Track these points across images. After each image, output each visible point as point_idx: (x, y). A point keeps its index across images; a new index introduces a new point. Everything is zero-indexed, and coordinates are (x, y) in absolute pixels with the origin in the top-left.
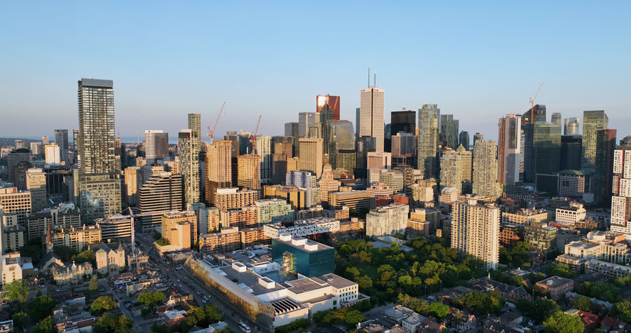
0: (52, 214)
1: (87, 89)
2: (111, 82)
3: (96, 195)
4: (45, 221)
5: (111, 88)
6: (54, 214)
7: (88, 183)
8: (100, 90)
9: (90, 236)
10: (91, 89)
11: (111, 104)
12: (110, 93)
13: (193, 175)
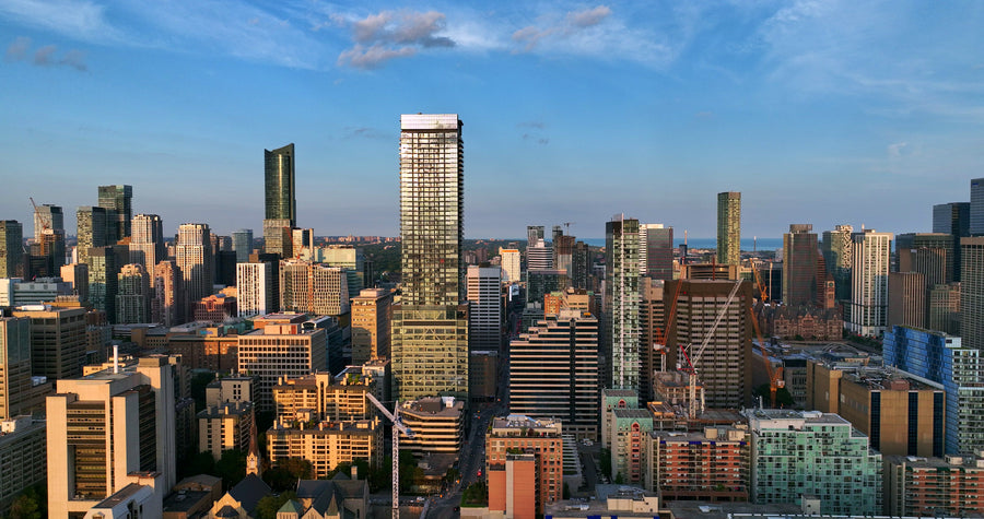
0: (319, 385)
1: (410, 135)
3: (421, 350)
4: (305, 398)
6: (322, 385)
7: (406, 324)
8: (432, 136)
10: (416, 135)
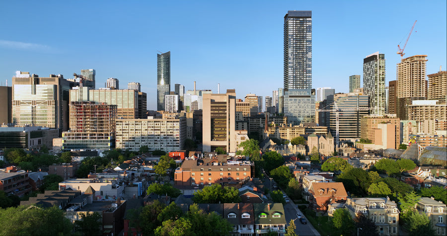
0: (265, 116)
1: (292, 19)
2: (310, 12)
3: (296, 107)
4: (261, 122)
5: (310, 17)
7: (290, 97)
8: (301, 19)
9: (296, 133)
10: (295, 19)
11: (310, 31)
12: (310, 21)
13: (380, 95)
